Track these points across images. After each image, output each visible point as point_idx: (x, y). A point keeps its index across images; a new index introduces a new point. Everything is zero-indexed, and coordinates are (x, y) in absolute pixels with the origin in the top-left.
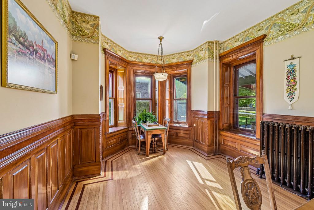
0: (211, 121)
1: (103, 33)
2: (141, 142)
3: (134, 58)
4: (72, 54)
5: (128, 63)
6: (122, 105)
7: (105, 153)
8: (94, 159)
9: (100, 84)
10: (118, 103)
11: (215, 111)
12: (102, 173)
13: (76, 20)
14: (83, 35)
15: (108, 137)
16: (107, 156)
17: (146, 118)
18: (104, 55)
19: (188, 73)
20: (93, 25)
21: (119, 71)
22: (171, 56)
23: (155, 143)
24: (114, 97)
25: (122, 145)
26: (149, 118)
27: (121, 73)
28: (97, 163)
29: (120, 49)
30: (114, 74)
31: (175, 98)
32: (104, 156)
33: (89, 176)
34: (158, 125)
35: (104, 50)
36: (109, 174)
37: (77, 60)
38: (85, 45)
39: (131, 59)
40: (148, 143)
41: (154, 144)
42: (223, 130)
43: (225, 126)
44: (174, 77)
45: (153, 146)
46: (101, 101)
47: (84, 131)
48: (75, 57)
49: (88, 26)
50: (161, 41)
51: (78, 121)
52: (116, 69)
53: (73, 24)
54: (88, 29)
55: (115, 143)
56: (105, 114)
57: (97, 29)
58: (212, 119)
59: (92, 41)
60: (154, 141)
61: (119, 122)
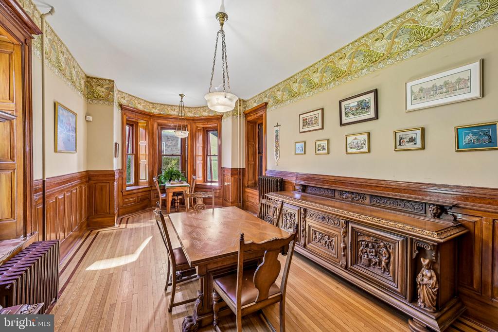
0: (234, 178)
1: (119, 89)
2: (162, 200)
3: (159, 110)
4: (87, 116)
5: (150, 116)
6: (144, 161)
7: (121, 210)
8: (108, 211)
9: (114, 142)
10: (140, 160)
11: (242, 167)
12: (117, 225)
13: (91, 84)
14: (98, 98)
15: (124, 194)
16: (124, 214)
17: (171, 176)
18: (120, 111)
19: (219, 128)
20: (107, 89)
21: (140, 125)
22: (202, 108)
23: (179, 201)
24: (134, 153)
25: (142, 205)
26: (175, 176)
27: (142, 126)
28: (111, 215)
29: (140, 101)
30: (134, 127)
31: (209, 154)
32: (120, 213)
33: (103, 226)
34: (183, 183)
35: (121, 106)
36: (123, 226)
37: (92, 120)
38: (100, 107)
39: (155, 111)
40: (168, 200)
41: (177, 203)
42: (248, 187)
43: (250, 183)
44: (208, 131)
45: (176, 204)
46: (117, 158)
47: (99, 185)
48: (91, 118)
49: (103, 89)
50: (182, 98)
51: (93, 176)
52: (137, 122)
53: (88, 88)
54: (103, 92)
55: (134, 202)
56: (121, 171)
57: (111, 91)
58: (236, 176)
59: (106, 103)
60: (178, 199)
61: (141, 181)
